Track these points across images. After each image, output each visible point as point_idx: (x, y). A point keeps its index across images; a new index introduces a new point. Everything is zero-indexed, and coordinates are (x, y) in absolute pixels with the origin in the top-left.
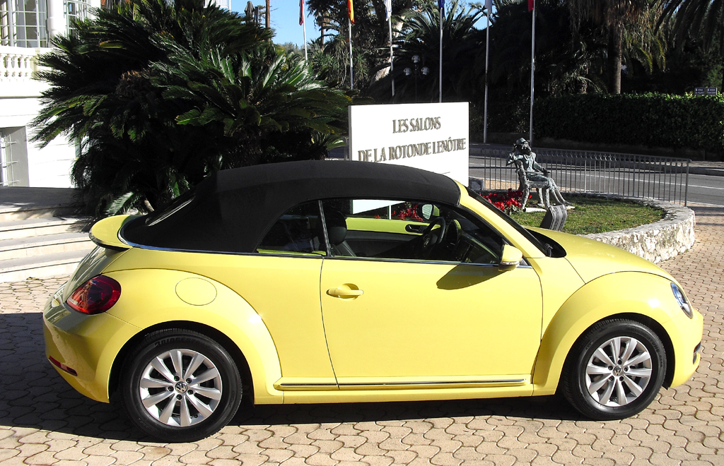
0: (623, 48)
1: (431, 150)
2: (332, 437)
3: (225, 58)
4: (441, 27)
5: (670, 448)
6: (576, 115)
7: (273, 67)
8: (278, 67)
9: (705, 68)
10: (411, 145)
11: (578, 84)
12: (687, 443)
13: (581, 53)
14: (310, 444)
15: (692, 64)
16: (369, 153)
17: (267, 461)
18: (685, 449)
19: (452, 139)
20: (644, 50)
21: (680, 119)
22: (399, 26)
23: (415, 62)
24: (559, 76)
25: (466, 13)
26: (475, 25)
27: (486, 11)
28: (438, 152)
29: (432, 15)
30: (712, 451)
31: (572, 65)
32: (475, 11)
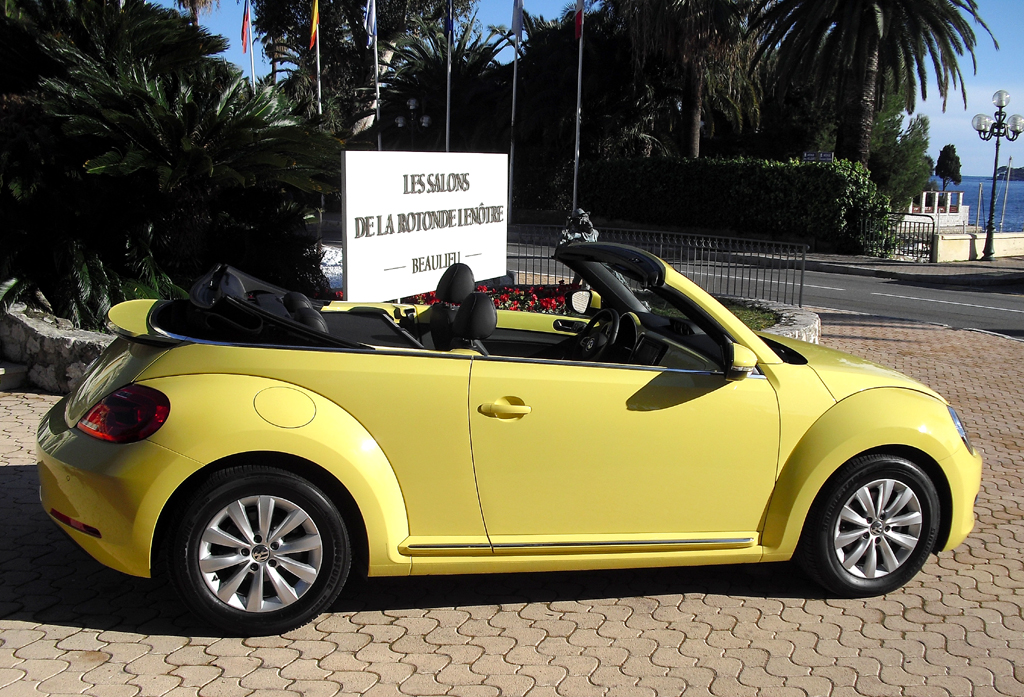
0: (703, 96)
1: (455, 221)
2: (354, 628)
3: (155, 79)
4: (449, 59)
5: (841, 633)
6: (638, 186)
7: (228, 93)
8: (235, 94)
9: (812, 128)
10: (429, 213)
11: (640, 144)
12: (863, 626)
13: (646, 100)
14: (322, 640)
15: (794, 121)
16: (371, 221)
17: (261, 666)
18: (861, 632)
19: (485, 206)
20: (732, 98)
21: (781, 195)
22: (388, 57)
23: (411, 107)
24: (616, 133)
25: (483, 40)
26: (496, 58)
27: (512, 37)
28: (466, 224)
29: (436, 42)
30: (898, 635)
31: (632, 116)
32: (498, 37)
